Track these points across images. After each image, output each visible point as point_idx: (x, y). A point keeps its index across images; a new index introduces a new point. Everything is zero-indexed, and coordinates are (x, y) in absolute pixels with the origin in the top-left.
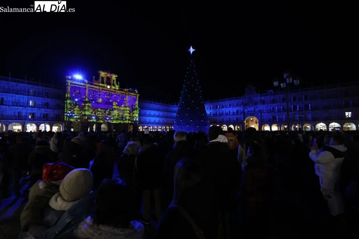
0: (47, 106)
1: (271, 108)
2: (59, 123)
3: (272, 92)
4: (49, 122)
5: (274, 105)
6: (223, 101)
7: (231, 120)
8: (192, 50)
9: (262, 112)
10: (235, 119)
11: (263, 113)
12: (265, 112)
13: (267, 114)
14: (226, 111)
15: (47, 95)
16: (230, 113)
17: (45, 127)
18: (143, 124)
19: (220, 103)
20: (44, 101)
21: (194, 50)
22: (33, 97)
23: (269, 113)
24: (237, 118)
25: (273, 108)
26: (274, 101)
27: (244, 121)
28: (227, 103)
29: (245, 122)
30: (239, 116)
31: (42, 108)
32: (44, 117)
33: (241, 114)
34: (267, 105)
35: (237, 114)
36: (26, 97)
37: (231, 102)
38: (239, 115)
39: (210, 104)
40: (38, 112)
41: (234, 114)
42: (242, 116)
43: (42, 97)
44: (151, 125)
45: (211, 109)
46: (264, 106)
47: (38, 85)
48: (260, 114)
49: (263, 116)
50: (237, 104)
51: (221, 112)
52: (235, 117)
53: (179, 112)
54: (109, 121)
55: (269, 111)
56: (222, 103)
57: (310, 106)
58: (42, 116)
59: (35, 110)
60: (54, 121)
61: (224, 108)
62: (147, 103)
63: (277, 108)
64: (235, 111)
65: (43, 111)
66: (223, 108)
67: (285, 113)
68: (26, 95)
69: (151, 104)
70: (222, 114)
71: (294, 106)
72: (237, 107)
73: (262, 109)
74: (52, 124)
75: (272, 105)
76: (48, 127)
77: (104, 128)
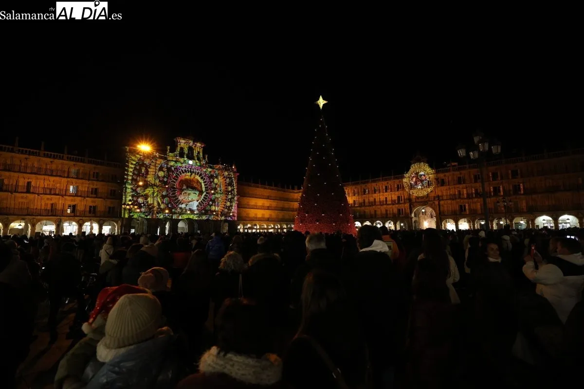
0: (95, 193)
1: (455, 192)
2: (113, 221)
3: (455, 166)
4: (98, 218)
5: (461, 186)
6: (374, 181)
7: (388, 212)
8: (321, 102)
9: (441, 198)
10: (395, 211)
11: (443, 200)
12: (445, 198)
13: (449, 202)
14: (380, 198)
15: (96, 177)
16: (386, 201)
17: (91, 228)
18: (245, 222)
19: (369, 185)
20: (91, 186)
21: (325, 102)
22: (75, 180)
23: (453, 200)
24: (399, 210)
25: (459, 191)
26: (460, 181)
27: (411, 213)
28: (382, 185)
29: (413, 215)
30: (402, 206)
31: (87, 197)
32: (90, 212)
33: (405, 203)
34: (448, 187)
35: (399, 203)
36: (64, 180)
37: (388, 183)
38: (401, 204)
39: (354, 187)
40: (82, 204)
41: (393, 203)
42: (407, 205)
43: (89, 180)
44: (257, 222)
45: (354, 195)
46: (444, 188)
47: (82, 161)
48: (437, 203)
49: (443, 206)
50: (398, 186)
51: (372, 199)
52: (395, 209)
53: (302, 201)
54: (191, 217)
55: (453, 198)
56: (374, 184)
57: (522, 187)
58: (88, 209)
59: (78, 201)
60: (104, 217)
61: (377, 192)
62: (250, 186)
63: (465, 192)
64: (395, 197)
65: (89, 202)
66: (375, 193)
67: (479, 200)
68: (64, 177)
69: (258, 189)
70: (373, 203)
71: (495, 188)
72: (398, 190)
73: (440, 194)
74: (101, 222)
75: (456, 186)
76: (96, 226)
77: (183, 228)
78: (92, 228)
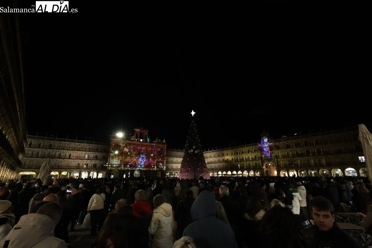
0: (96, 158)
2: (103, 171)
3: (285, 137)
4: (97, 170)
5: (288, 150)
6: (242, 147)
7: (251, 165)
8: (193, 113)
9: (278, 157)
10: (254, 165)
11: (279, 158)
12: (280, 157)
13: (283, 159)
14: (246, 157)
15: (97, 150)
16: (249, 159)
18: (171, 171)
19: (239, 149)
20: (95, 155)
21: (195, 113)
22: (88, 152)
23: (284, 158)
24: (256, 164)
25: (288, 153)
26: (288, 147)
27: (263, 165)
28: (245, 149)
29: (264, 167)
30: (257, 162)
31: (93, 160)
32: (93, 167)
33: (259, 160)
34: (281, 150)
35: (256, 160)
36: (84, 152)
37: (249, 148)
38: (257, 160)
39: (231, 150)
40: (91, 163)
41: (253, 160)
42: (260, 161)
43: (94, 152)
44: (178, 171)
45: (232, 155)
46: (279, 151)
47: (92, 143)
48: (276, 160)
49: (279, 161)
50: (255, 149)
51: (241, 158)
52: (253, 163)
54: (141, 169)
55: (284, 157)
56: (242, 149)
58: (93, 165)
59: (88, 162)
60: (99, 169)
61: (244, 153)
62: (174, 151)
63: (291, 154)
64: (253, 157)
65: (93, 162)
67: (299, 158)
68: (84, 151)
70: (242, 160)
72: (255, 152)
73: (277, 155)
74: (98, 172)
75: (286, 150)
76: (95, 174)
77: (137, 174)
78: (93, 175)
